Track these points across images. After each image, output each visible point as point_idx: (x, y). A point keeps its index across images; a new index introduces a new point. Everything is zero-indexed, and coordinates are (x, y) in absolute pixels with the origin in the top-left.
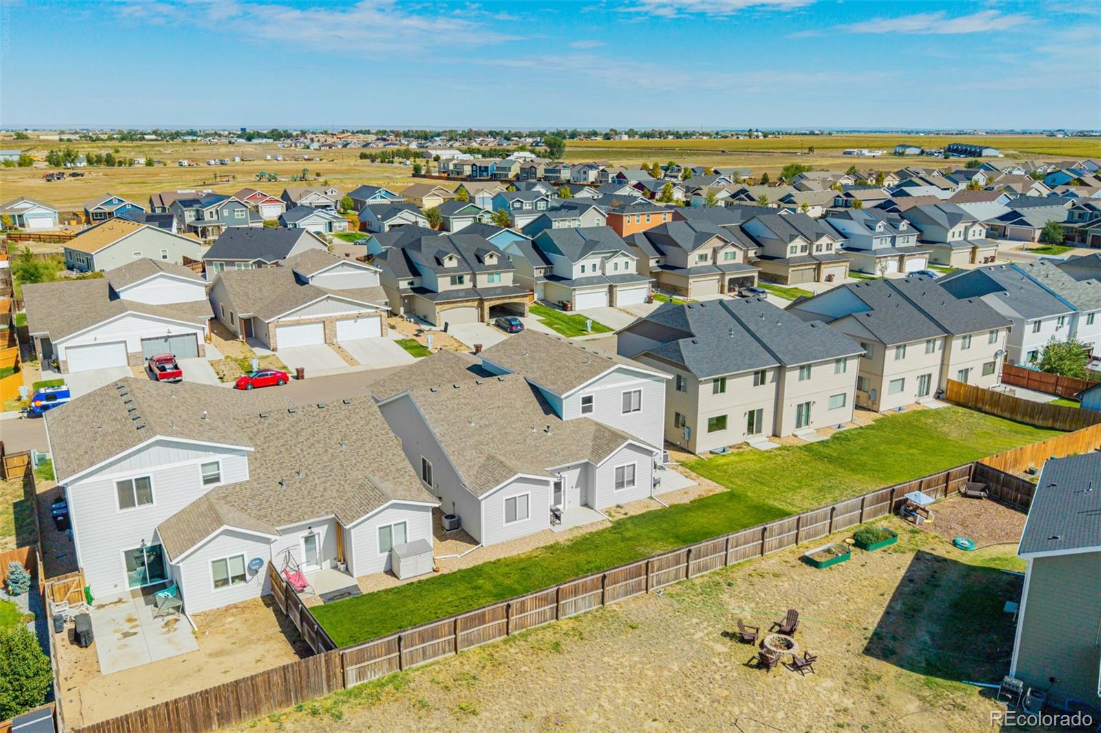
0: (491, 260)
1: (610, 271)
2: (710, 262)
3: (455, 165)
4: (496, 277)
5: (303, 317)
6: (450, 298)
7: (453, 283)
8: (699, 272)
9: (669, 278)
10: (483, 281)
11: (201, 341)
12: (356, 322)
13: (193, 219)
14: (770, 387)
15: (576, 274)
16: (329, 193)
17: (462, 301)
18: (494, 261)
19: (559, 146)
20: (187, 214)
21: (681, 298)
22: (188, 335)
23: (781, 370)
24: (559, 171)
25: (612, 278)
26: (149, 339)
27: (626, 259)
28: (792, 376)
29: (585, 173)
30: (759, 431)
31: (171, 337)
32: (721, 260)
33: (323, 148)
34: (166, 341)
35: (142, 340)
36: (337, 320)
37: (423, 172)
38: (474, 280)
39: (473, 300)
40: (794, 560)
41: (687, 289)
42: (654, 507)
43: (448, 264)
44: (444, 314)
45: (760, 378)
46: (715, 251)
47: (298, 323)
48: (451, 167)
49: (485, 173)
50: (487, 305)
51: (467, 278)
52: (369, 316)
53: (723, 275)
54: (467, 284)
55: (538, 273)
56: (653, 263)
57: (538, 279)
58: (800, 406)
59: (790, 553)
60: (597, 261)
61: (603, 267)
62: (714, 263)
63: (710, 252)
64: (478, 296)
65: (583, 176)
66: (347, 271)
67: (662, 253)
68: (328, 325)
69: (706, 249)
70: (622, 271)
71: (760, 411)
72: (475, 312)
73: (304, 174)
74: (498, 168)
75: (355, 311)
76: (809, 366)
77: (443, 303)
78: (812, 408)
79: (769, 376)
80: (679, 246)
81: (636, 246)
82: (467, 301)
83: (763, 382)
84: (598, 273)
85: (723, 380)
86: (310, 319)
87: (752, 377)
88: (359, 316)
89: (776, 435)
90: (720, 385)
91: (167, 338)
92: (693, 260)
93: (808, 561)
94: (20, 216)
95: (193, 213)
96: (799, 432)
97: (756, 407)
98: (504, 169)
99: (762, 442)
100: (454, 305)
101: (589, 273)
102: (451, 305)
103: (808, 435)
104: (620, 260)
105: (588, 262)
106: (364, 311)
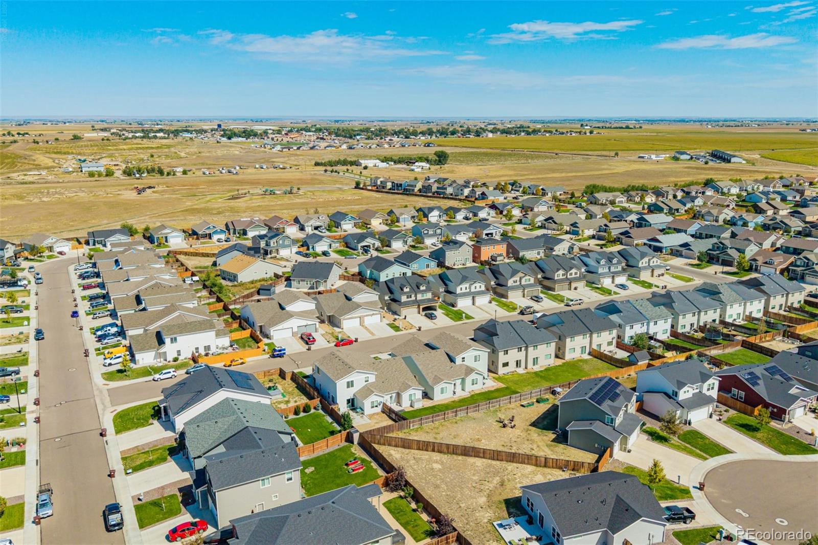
0: (423, 287)
1: (473, 290)
2: (518, 283)
3: (381, 182)
4: (425, 295)
5: (352, 316)
6: (407, 304)
7: (408, 298)
8: (513, 288)
9: (500, 290)
10: (419, 297)
11: (317, 326)
12: (371, 317)
13: (264, 245)
14: (523, 352)
15: (458, 291)
16: (320, 218)
17: (411, 306)
19: (445, 157)
20: (262, 243)
21: (504, 300)
22: (312, 324)
23: (527, 348)
24: (446, 189)
25: (474, 293)
26: (300, 327)
27: (480, 284)
28: (530, 349)
29: (462, 190)
30: (520, 367)
32: (523, 282)
33: (284, 150)
35: (297, 327)
36: (365, 316)
37: (361, 186)
38: (416, 296)
39: (416, 306)
41: (507, 296)
42: (483, 391)
43: (406, 290)
44: (404, 311)
45: (520, 349)
46: (521, 279)
47: (351, 318)
48: (379, 183)
49: (400, 188)
50: (421, 307)
51: (413, 296)
52: (376, 314)
53: (524, 290)
54: (413, 298)
55: (442, 290)
56: (493, 283)
57: (442, 292)
58: (534, 359)
59: (518, 404)
60: (467, 285)
61: (470, 288)
62: (520, 283)
63: (518, 279)
64: (417, 303)
65: (461, 192)
66: (367, 294)
67: (497, 278)
68: (361, 318)
69: (517, 278)
70: (478, 289)
71: (520, 361)
72: (416, 310)
73: (291, 190)
74: (408, 186)
75: (372, 313)
76: (537, 346)
77: (404, 306)
78: (539, 359)
79: (523, 349)
80: (503, 276)
81: (485, 274)
82: (413, 305)
83: (521, 351)
84: (468, 290)
85: (507, 351)
86: (355, 317)
87: (517, 350)
88: (373, 314)
89: (526, 368)
90: (506, 352)
91: (306, 326)
92: (510, 283)
93: (522, 406)
94: (166, 237)
95: (265, 242)
96: (534, 367)
97: (519, 359)
98: (412, 186)
99: (521, 370)
101: (464, 290)
102: (407, 307)
103: (537, 368)
104: (478, 285)
105: (463, 286)
106: (375, 312)
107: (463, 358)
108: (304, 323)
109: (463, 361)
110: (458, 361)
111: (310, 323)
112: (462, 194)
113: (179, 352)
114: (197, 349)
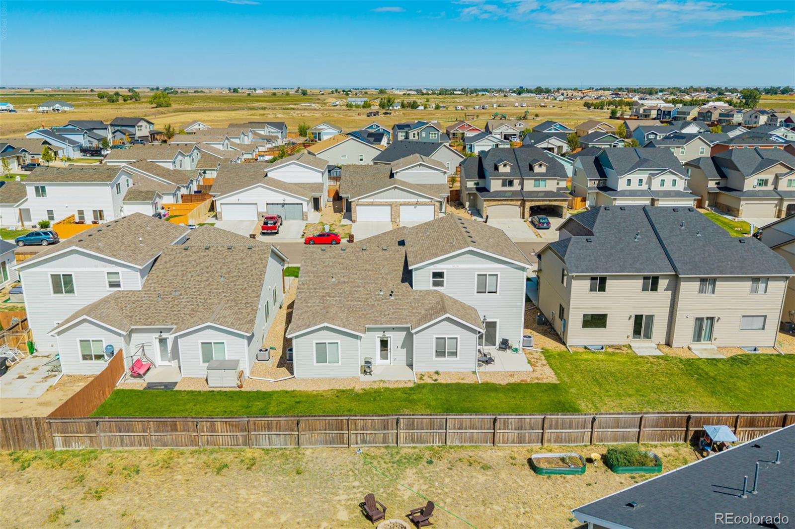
0: (540, 168)
1: (656, 186)
2: (770, 187)
3: (645, 110)
4: (542, 183)
5: (376, 200)
6: (500, 197)
7: (504, 185)
8: (753, 196)
9: (725, 199)
10: (529, 185)
11: (305, 210)
12: (415, 208)
13: (403, 138)
14: (663, 295)
15: (622, 185)
16: (518, 126)
17: (507, 200)
18: (543, 170)
19: (755, 98)
20: (400, 134)
21: (730, 218)
22: (297, 204)
23: (675, 281)
24: (732, 116)
25: (657, 193)
26: (272, 204)
27: (674, 177)
28: (689, 289)
29: (756, 117)
30: (648, 336)
31: (286, 204)
32: (783, 186)
34: (283, 207)
35: (267, 204)
36: (403, 204)
37: (618, 115)
38: (522, 184)
39: (517, 200)
40: (522, 459)
41: (738, 210)
43: (502, 169)
44: (490, 209)
45: (652, 283)
46: (777, 178)
47: (372, 204)
48: (641, 111)
49: (667, 117)
50: (528, 205)
51: (516, 182)
52: (425, 204)
53: (781, 200)
54: (516, 187)
55: (592, 184)
56: (712, 184)
57: (591, 188)
58: (699, 320)
60: (644, 176)
61: (649, 182)
62: (776, 188)
63: (771, 178)
64: (522, 197)
65: (754, 120)
66: (423, 170)
67: (723, 175)
68: (394, 207)
69: (768, 175)
70: (668, 187)
71: (650, 318)
72: (518, 210)
74: (679, 113)
75: (414, 199)
76: (714, 280)
77: (491, 200)
78: (716, 325)
79: (663, 283)
80: (739, 171)
81: (699, 168)
82: (512, 200)
83: (654, 288)
84: (645, 187)
85: (603, 280)
86: (381, 202)
87: (640, 282)
88: (417, 204)
89: (668, 344)
90: (600, 284)
91: (283, 205)
92: (750, 183)
93: (532, 466)
94: (319, 134)
95: (404, 134)
96: (695, 346)
97: (645, 313)
98: (684, 113)
99: (645, 348)
100: (500, 203)
101: (635, 186)
102: (496, 203)
103: (703, 350)
104: (668, 178)
105: (635, 177)
106: (421, 200)
107: (438, 275)
108: (279, 198)
109: (436, 284)
110: (422, 280)
111: (289, 200)
112: (756, 123)
113: (50, 212)
114: (81, 212)
